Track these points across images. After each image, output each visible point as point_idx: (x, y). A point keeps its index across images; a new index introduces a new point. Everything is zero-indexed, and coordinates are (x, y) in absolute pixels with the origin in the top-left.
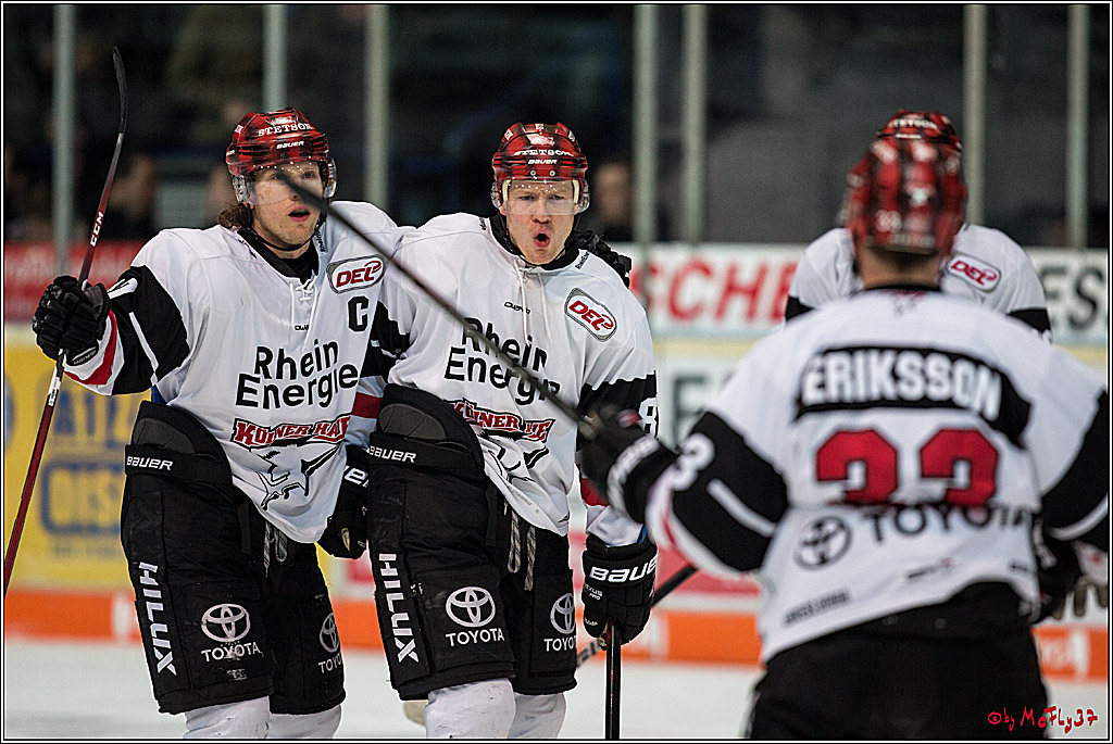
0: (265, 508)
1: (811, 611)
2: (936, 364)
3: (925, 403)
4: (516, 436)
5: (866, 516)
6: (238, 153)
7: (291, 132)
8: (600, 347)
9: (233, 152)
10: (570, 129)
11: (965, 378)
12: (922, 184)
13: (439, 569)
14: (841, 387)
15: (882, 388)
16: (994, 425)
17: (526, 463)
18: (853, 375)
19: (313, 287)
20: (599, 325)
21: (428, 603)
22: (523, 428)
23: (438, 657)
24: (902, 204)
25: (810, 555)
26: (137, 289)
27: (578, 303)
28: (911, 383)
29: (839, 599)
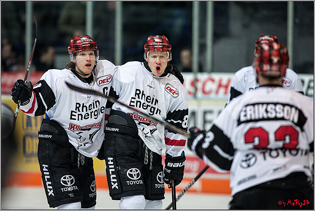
0: (78, 149)
1: (245, 181)
2: (278, 107)
3: (276, 119)
4: (148, 125)
5: (261, 153)
6: (71, 47)
7: (86, 42)
8: (174, 100)
9: (70, 47)
10: (166, 37)
11: (288, 111)
12: (276, 56)
13: (125, 163)
14: (251, 115)
15: (263, 115)
16: (297, 124)
17: (151, 132)
18: (254, 112)
19: (92, 85)
20: (174, 94)
21: (122, 172)
22: (150, 122)
23: (124, 188)
24: (270, 62)
25: (245, 164)
26: (41, 86)
27: (168, 87)
28: (271, 113)
29: (254, 177)
